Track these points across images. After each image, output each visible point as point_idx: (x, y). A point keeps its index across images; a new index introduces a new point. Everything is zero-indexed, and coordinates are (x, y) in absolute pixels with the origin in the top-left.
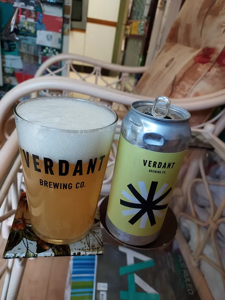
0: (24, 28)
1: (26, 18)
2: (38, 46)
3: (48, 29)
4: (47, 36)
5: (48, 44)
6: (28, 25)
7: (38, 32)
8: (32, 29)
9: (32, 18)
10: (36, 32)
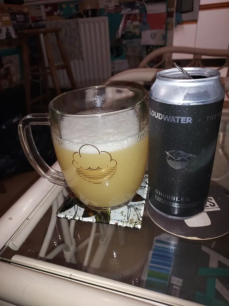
0: (130, 32)
1: (132, 22)
2: (143, 46)
3: (152, 28)
4: (152, 34)
5: (152, 42)
6: (134, 28)
7: (143, 33)
8: (137, 31)
9: (137, 21)
10: (140, 34)
